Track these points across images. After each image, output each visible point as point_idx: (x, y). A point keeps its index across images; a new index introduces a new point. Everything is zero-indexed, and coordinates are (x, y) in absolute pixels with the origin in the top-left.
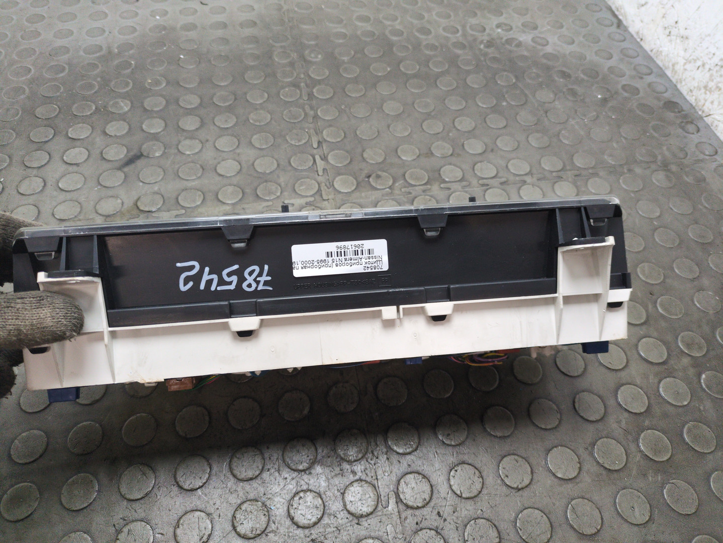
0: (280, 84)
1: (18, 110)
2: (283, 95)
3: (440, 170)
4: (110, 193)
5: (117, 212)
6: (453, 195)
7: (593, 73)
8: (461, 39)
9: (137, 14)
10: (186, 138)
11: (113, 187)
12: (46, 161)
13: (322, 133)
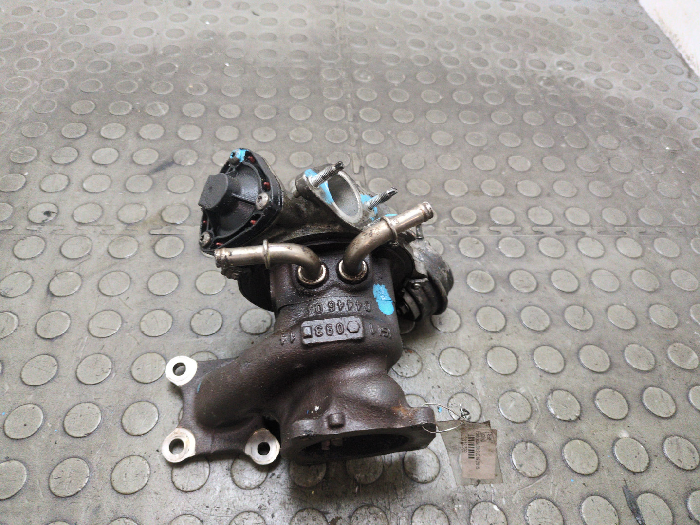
0: (325, 102)
1: (54, 103)
2: (327, 114)
3: (490, 211)
4: (135, 199)
5: (140, 221)
6: (503, 240)
7: (661, 123)
8: (519, 74)
9: (187, 18)
10: (222, 149)
11: (139, 194)
12: (74, 158)
13: (365, 157)
